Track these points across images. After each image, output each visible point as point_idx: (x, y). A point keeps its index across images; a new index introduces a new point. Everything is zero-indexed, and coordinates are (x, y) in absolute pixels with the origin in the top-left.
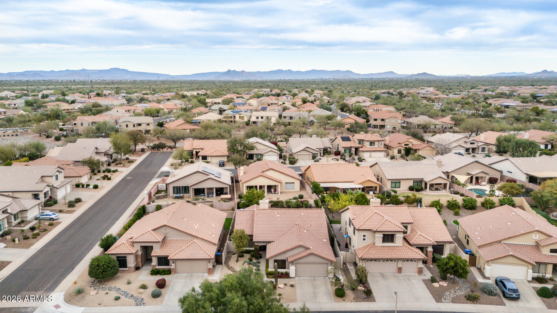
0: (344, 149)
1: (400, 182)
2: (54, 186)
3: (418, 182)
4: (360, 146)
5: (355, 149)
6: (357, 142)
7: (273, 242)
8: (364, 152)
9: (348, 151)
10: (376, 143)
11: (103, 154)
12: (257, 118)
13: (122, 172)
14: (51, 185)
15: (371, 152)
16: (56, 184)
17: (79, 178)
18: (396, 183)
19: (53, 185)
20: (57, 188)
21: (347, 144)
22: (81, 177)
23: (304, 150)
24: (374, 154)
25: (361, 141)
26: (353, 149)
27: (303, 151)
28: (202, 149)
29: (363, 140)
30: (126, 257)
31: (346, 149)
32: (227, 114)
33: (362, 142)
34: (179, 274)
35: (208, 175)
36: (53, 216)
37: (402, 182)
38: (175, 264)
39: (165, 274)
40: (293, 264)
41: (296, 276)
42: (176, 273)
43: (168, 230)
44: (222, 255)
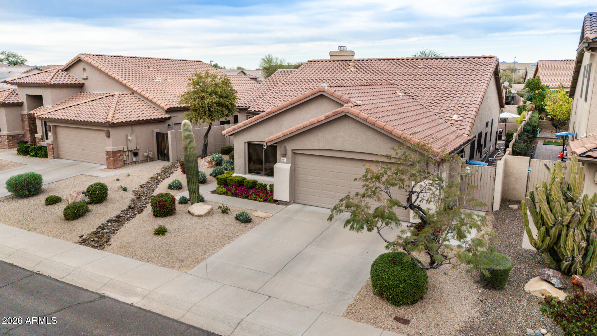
38: (55, 134)
39: (36, 155)
40: (285, 155)
41: (294, 199)
42: (57, 156)
43: (90, 72)
44: (167, 134)
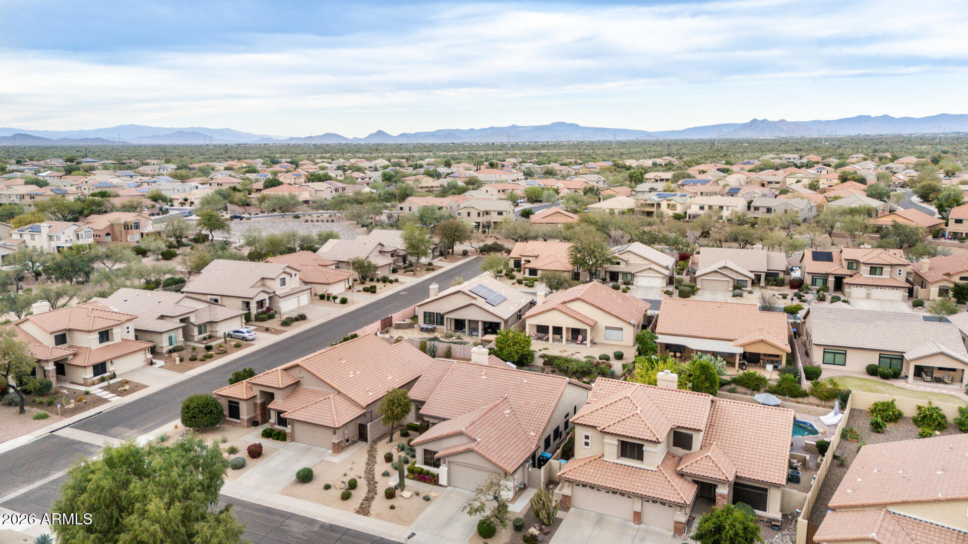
0: (810, 276)
1: (845, 354)
2: (277, 293)
3: (891, 358)
4: (849, 272)
5: (836, 278)
6: (845, 264)
7: (448, 419)
8: (852, 286)
9: (820, 282)
10: (887, 270)
11: (389, 255)
12: (702, 208)
13: (403, 283)
14: (271, 291)
15: (869, 287)
16: (280, 291)
17: (328, 286)
18: (835, 353)
19: (274, 292)
20: (280, 297)
21: (822, 267)
22: (329, 284)
23: (716, 272)
24: (876, 292)
25: (853, 264)
26: (831, 280)
27: (714, 274)
28: (537, 257)
29: (857, 262)
30: (238, 403)
31: (815, 277)
32: (646, 200)
33: (855, 266)
34: (297, 444)
35: (475, 299)
36: (246, 335)
37: (849, 352)
38: (293, 427)
39: (278, 439)
40: (445, 463)
41: (449, 484)
42: (293, 440)
43: (304, 374)
44: (366, 426)
